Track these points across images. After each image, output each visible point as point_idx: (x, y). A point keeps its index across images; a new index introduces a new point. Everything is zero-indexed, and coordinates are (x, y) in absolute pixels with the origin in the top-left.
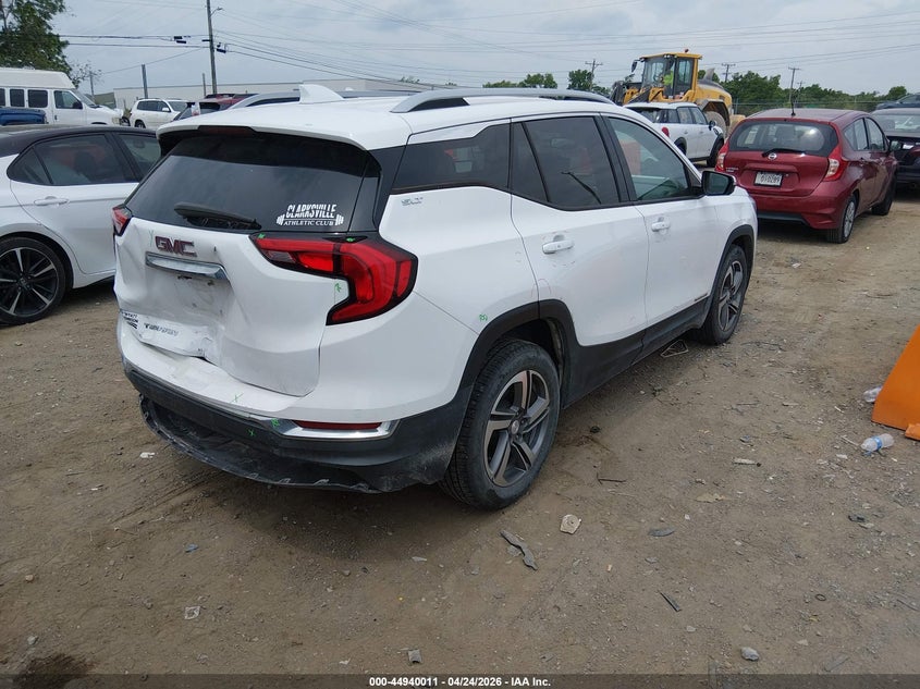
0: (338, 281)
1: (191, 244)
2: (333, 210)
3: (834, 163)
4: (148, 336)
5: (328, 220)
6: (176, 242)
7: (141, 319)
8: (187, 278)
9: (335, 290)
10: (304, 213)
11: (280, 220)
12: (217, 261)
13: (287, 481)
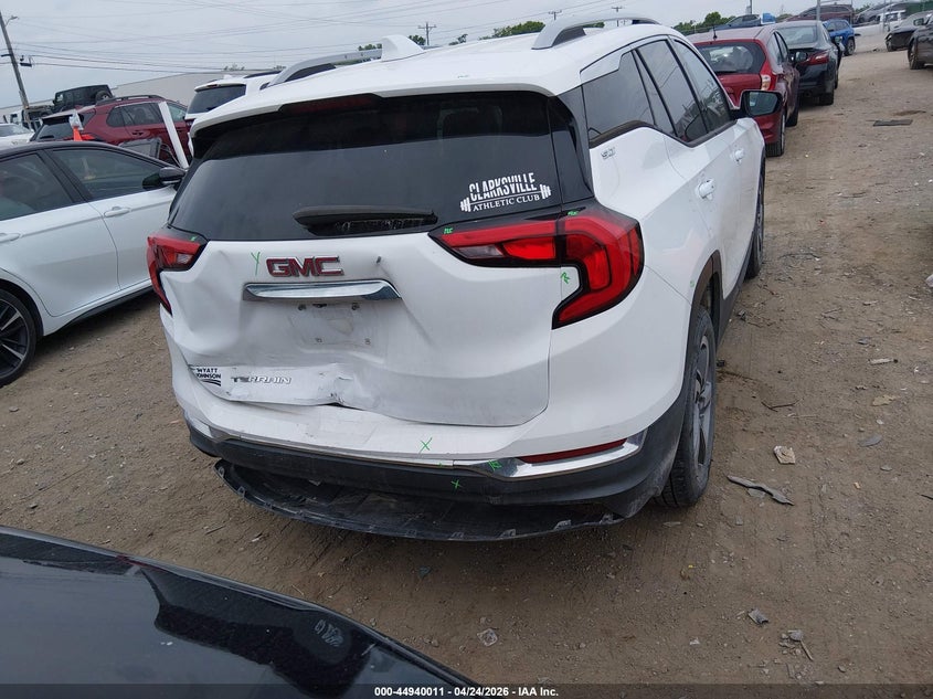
0: (564, 269)
1: (336, 260)
2: (532, 181)
3: (766, 79)
4: (240, 391)
5: (531, 194)
6: (307, 261)
7: (225, 373)
8: (321, 306)
9: (562, 281)
10: (495, 191)
11: (465, 205)
12: (381, 275)
13: (512, 534)
